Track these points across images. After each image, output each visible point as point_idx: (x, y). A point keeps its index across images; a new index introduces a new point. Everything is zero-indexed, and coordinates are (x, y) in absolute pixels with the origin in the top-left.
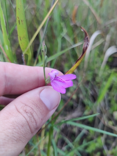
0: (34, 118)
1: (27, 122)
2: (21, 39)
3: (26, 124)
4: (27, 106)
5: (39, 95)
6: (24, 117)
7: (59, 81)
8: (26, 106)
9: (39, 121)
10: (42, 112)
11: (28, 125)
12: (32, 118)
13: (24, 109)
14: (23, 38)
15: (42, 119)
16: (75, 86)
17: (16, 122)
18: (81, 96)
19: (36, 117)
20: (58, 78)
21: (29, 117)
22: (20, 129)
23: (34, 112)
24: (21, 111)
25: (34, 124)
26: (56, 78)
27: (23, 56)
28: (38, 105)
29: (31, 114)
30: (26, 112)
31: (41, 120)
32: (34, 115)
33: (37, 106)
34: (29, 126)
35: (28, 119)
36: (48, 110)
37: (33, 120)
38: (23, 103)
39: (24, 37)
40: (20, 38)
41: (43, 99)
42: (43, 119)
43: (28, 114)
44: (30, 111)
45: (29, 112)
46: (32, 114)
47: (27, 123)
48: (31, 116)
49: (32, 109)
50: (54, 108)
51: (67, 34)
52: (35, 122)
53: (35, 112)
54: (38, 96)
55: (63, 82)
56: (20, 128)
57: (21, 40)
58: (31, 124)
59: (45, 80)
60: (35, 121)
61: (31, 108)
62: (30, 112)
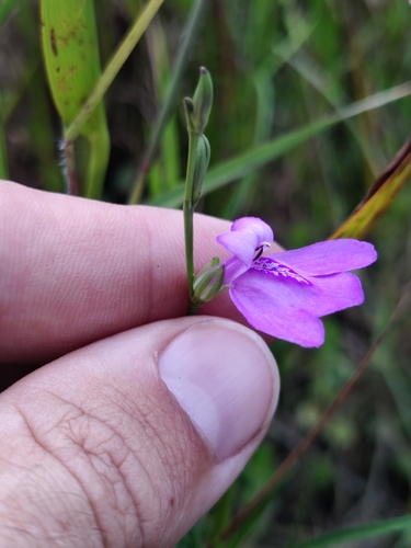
0: (129, 491)
1: (92, 504)
2: (59, 43)
3: (83, 517)
4: (90, 416)
5: (157, 364)
6: (74, 475)
7: (282, 279)
8: (83, 419)
9: (154, 508)
10: (172, 461)
11: (95, 526)
12: (119, 486)
13: (76, 431)
14: (65, 40)
15: (172, 502)
16: (346, 370)
17: (30, 498)
18: (385, 431)
19: (140, 485)
20: (270, 261)
21: (103, 477)
22: (50, 539)
23: (130, 457)
24: (57, 440)
25: (130, 521)
26: (260, 265)
27: (63, 146)
28: (150, 418)
29: (113, 462)
30: (88, 452)
31: (166, 504)
32: (131, 468)
33: (145, 424)
34: (101, 530)
35: (97, 490)
36: (204, 455)
37: (122, 498)
38: (66, 402)
39: (73, 34)
40: (53, 38)
41: (178, 388)
42: (176, 504)
43: (96, 462)
44: (110, 446)
45: (100, 449)
46: (117, 465)
47: (89, 511)
48: (112, 473)
49: (118, 434)
50: (238, 450)
51: (309, 50)
52: (132, 510)
53: (137, 458)
54: (151, 366)
55: (302, 284)
56: (53, 534)
57: (54, 48)
58: (109, 520)
59: (192, 280)
60: (136, 504)
61: (112, 428)
62: (110, 454)
